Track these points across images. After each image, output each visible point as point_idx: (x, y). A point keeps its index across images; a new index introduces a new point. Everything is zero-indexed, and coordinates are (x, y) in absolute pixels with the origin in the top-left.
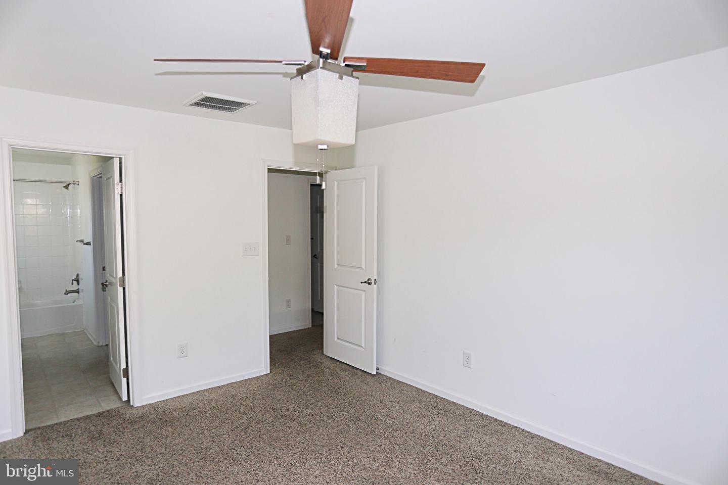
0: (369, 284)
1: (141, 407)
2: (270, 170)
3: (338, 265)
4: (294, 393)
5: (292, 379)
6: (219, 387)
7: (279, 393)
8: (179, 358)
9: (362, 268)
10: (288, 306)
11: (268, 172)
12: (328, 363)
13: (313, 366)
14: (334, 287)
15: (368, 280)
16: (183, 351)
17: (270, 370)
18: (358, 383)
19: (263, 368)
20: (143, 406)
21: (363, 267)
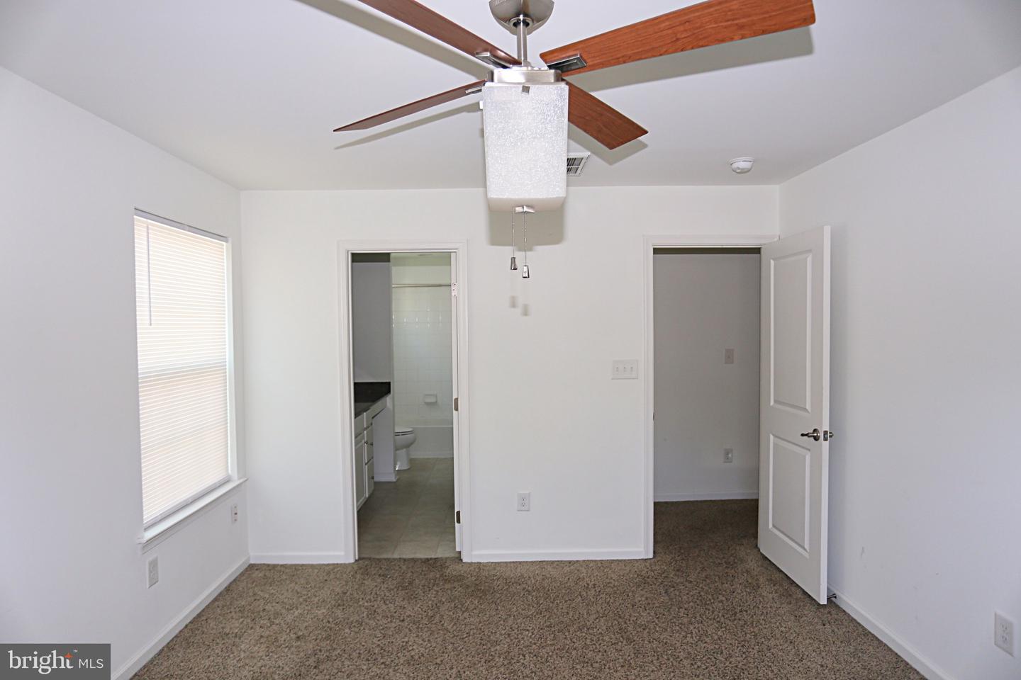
0: (816, 439)
1: (469, 563)
2: (657, 251)
3: (775, 401)
4: (665, 598)
5: (678, 576)
6: (570, 562)
7: (642, 592)
8: (518, 511)
9: (805, 410)
10: (727, 460)
11: (654, 253)
12: (752, 564)
13: (725, 562)
14: (769, 436)
15: (815, 431)
16: (524, 503)
17: (654, 552)
18: (781, 611)
19: (642, 549)
20: (472, 563)
21: (808, 407)
